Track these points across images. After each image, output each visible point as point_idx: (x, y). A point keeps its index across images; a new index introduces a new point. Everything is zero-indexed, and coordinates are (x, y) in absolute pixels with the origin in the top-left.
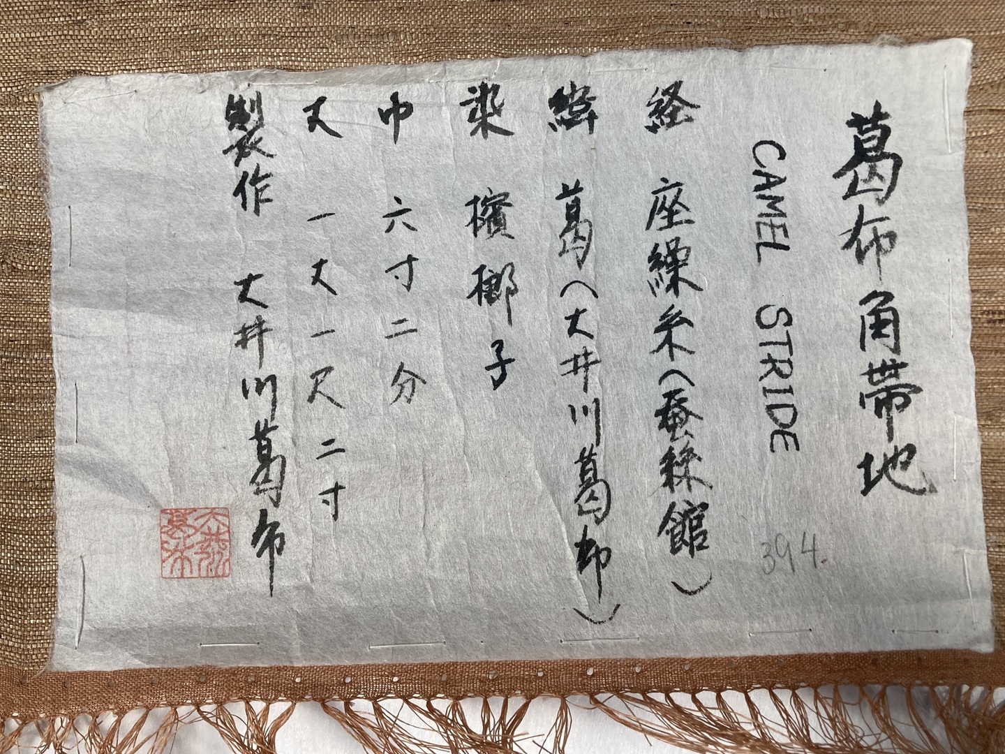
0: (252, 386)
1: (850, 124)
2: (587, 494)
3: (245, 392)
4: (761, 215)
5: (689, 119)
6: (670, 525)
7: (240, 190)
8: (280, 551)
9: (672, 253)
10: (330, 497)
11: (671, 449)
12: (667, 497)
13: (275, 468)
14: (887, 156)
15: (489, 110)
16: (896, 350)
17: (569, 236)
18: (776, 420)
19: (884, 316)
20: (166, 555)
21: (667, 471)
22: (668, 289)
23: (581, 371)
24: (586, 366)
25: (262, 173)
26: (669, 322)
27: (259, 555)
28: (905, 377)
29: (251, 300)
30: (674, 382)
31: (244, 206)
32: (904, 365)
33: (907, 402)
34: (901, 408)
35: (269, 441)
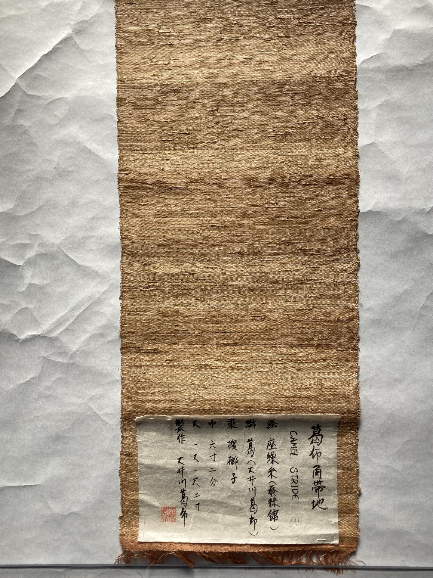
0: (181, 481)
1: (312, 428)
2: (252, 507)
3: (179, 483)
4: (292, 447)
5: (276, 426)
6: (270, 514)
7: (178, 438)
8: (186, 517)
9: (272, 455)
10: (197, 506)
11: (271, 498)
12: (270, 509)
13: (185, 499)
14: (320, 435)
15: (232, 423)
16: (320, 478)
17: (250, 450)
18: (294, 493)
19: (318, 471)
20: (162, 517)
21: (270, 503)
22: (271, 463)
23: (252, 480)
24: (253, 479)
25: (183, 435)
26: (271, 470)
27: (182, 518)
28: (322, 484)
29: (181, 463)
30: (272, 484)
31: (179, 442)
32: (322, 482)
33: (323, 489)
34: (321, 491)
35: (184, 493)
